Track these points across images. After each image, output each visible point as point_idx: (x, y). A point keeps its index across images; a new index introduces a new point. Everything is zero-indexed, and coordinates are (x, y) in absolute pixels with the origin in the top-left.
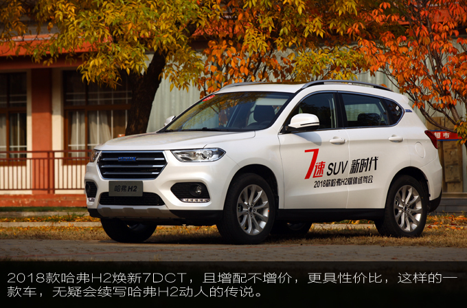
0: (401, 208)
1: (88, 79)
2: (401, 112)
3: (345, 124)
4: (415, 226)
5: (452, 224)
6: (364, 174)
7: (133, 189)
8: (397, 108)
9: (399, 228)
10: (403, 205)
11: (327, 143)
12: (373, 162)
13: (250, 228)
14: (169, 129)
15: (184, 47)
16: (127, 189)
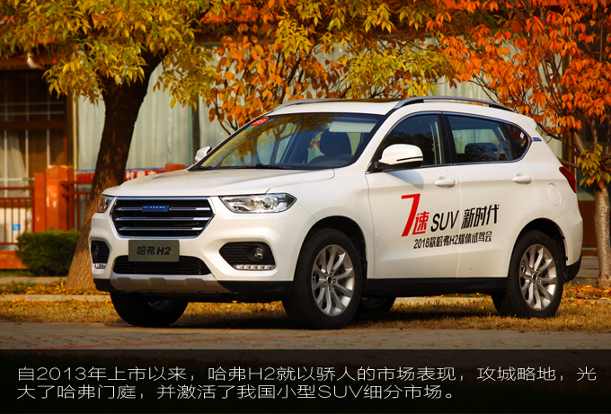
0: (529, 277)
1: (58, 91)
2: (527, 141)
3: (453, 158)
4: (547, 302)
5: (578, 298)
6: (480, 229)
7: (165, 251)
8: (522, 136)
9: (526, 304)
10: (532, 273)
11: (432, 186)
12: (492, 212)
13: (329, 306)
14: (204, 165)
15: (191, 46)
16: (156, 251)
